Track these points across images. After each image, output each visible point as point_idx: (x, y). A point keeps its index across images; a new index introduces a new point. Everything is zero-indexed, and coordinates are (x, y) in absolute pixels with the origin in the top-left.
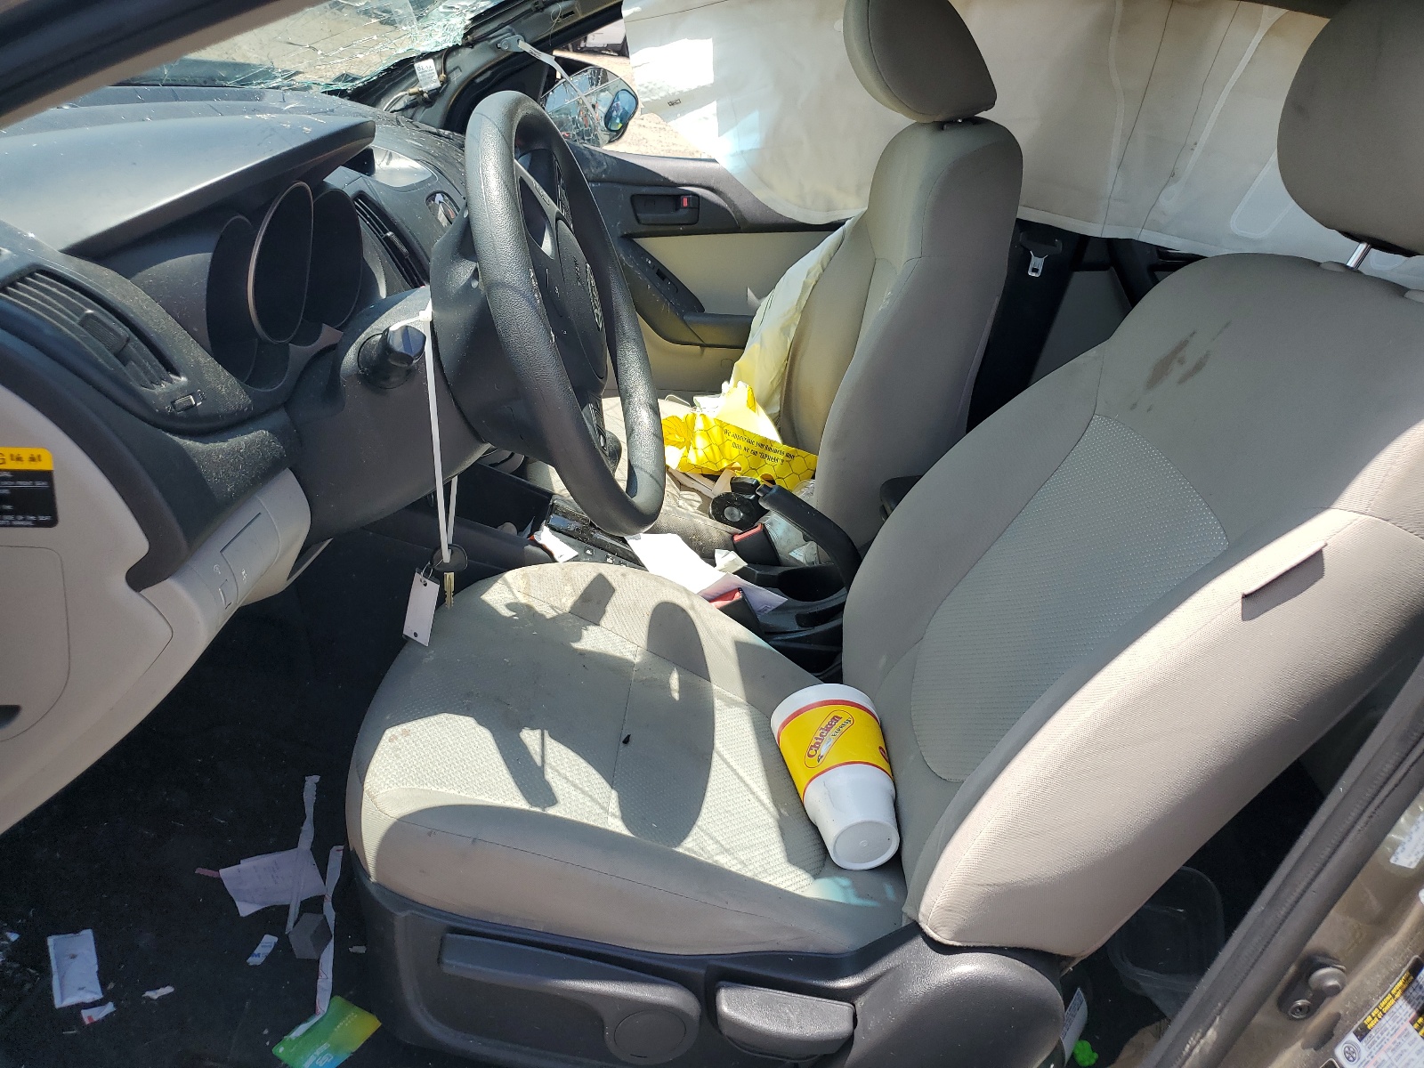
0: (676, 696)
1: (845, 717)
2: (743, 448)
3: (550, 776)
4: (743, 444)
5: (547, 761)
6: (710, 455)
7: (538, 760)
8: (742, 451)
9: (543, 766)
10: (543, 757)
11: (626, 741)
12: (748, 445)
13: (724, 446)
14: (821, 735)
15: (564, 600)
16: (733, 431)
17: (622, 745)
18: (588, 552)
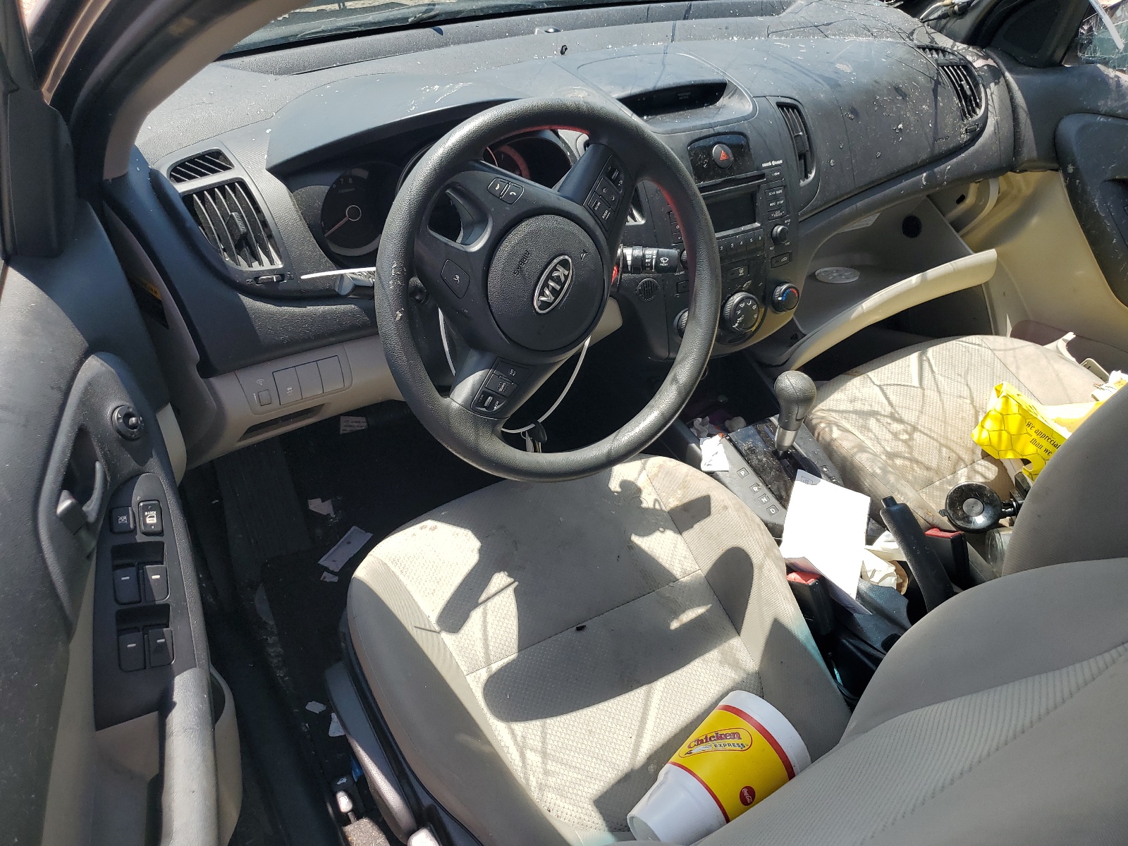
0: (675, 625)
1: (745, 740)
2: (1043, 449)
3: (476, 615)
4: (1046, 444)
5: (489, 604)
6: (995, 439)
7: (483, 598)
8: (1041, 451)
9: (481, 604)
10: (488, 599)
11: (579, 629)
12: (1050, 448)
13: (1018, 439)
14: (710, 738)
15: (670, 500)
16: (1037, 427)
17: (575, 628)
18: (743, 473)
